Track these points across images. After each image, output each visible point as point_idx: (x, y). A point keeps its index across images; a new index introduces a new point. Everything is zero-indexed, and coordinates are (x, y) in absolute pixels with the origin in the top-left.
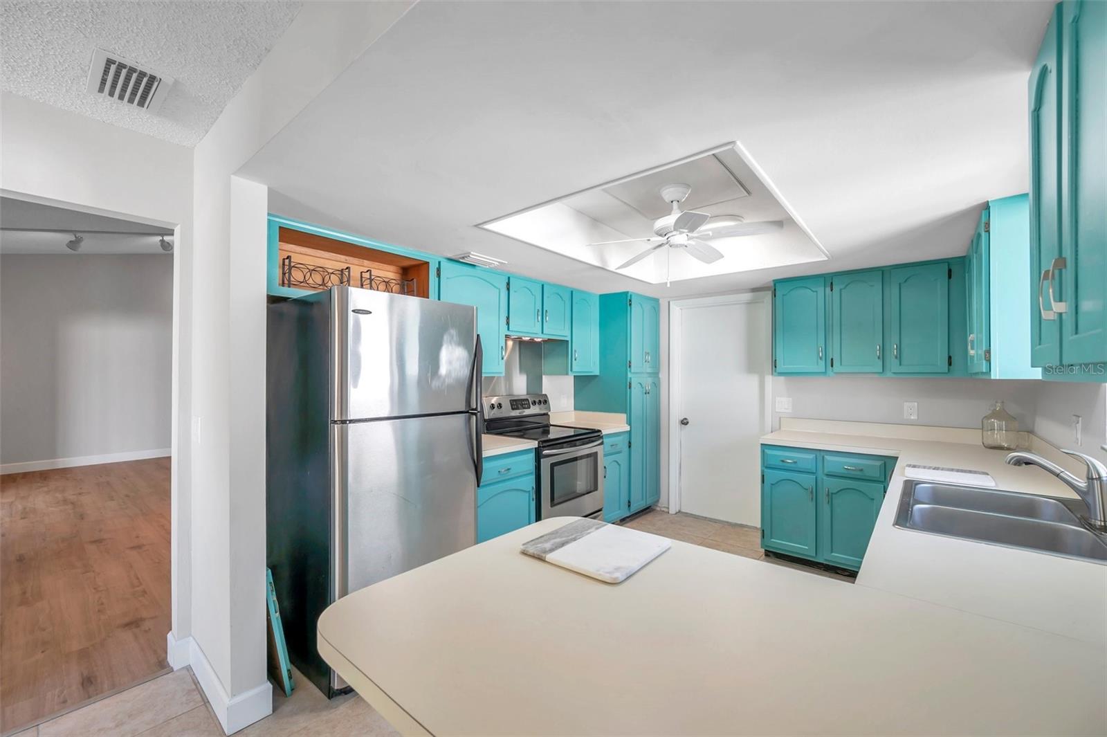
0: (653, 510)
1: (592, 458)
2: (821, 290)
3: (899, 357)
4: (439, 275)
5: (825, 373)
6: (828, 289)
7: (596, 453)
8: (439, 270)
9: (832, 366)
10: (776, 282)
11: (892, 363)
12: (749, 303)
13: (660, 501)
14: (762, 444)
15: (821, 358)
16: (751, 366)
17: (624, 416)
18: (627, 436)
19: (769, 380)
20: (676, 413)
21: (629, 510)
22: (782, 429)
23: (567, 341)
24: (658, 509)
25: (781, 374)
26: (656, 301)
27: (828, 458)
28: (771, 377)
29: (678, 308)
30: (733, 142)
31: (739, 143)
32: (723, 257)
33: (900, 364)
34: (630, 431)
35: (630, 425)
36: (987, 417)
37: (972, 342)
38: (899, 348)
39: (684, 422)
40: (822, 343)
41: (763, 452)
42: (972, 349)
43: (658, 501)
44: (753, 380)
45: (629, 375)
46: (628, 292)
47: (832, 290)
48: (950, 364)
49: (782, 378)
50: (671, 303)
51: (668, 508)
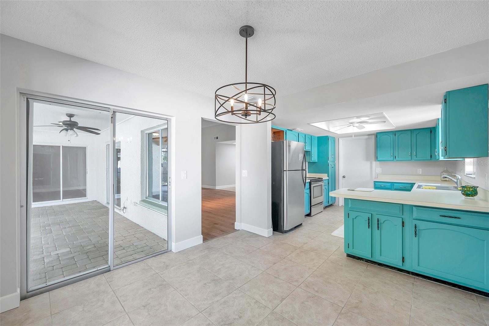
0: (333, 205)
1: (321, 186)
2: (392, 136)
3: (416, 155)
4: (286, 134)
5: (393, 160)
6: (394, 136)
7: (322, 185)
8: (286, 133)
9: (395, 158)
10: (377, 133)
11: (414, 157)
12: (367, 139)
13: (336, 202)
14: (374, 181)
15: (392, 156)
16: (367, 159)
17: (327, 174)
18: (327, 181)
19: (374, 163)
20: (341, 174)
21: (328, 204)
22: (378, 178)
23: (310, 151)
24: (335, 205)
25: (379, 161)
26: (334, 138)
27: (395, 184)
28: (374, 162)
29: (341, 140)
30: (383, 113)
31: (384, 113)
32: (365, 128)
33: (416, 157)
34: (328, 179)
35: (328, 177)
36: (442, 172)
37: (436, 151)
38: (416, 153)
39: (344, 177)
40: (392, 151)
41: (374, 184)
42: (436, 153)
43: (335, 202)
44: (368, 163)
45: (328, 162)
46: (328, 136)
47: (395, 136)
48: (431, 157)
49: (378, 162)
50: (339, 139)
51: (339, 204)
